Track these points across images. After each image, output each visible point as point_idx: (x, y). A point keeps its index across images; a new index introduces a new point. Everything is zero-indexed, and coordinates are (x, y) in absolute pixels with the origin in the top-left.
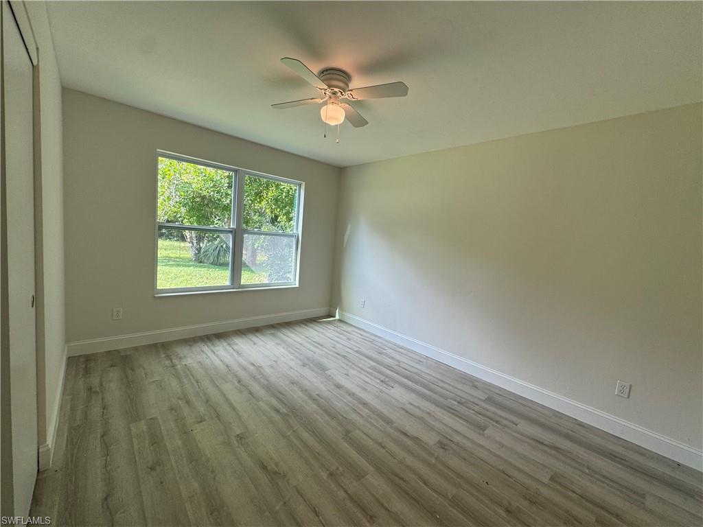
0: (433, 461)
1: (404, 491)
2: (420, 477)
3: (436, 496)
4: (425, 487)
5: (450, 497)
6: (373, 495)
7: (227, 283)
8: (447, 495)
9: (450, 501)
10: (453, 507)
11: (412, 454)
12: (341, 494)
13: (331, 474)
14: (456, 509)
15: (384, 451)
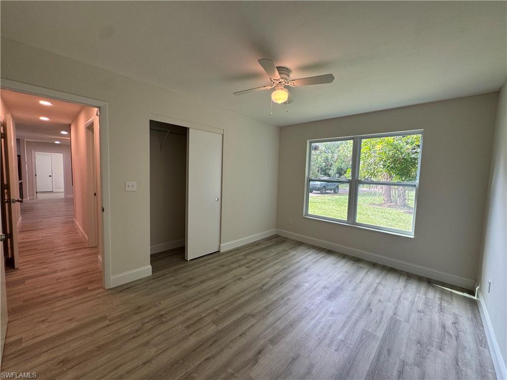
0: (230, 370)
1: (203, 344)
2: (213, 357)
3: (196, 364)
4: (204, 359)
5: (194, 375)
6: (201, 328)
7: (345, 219)
8: (195, 373)
9: (191, 373)
10: (185, 374)
11: (236, 355)
12: (204, 315)
13: (217, 310)
14: (183, 376)
15: (238, 335)
